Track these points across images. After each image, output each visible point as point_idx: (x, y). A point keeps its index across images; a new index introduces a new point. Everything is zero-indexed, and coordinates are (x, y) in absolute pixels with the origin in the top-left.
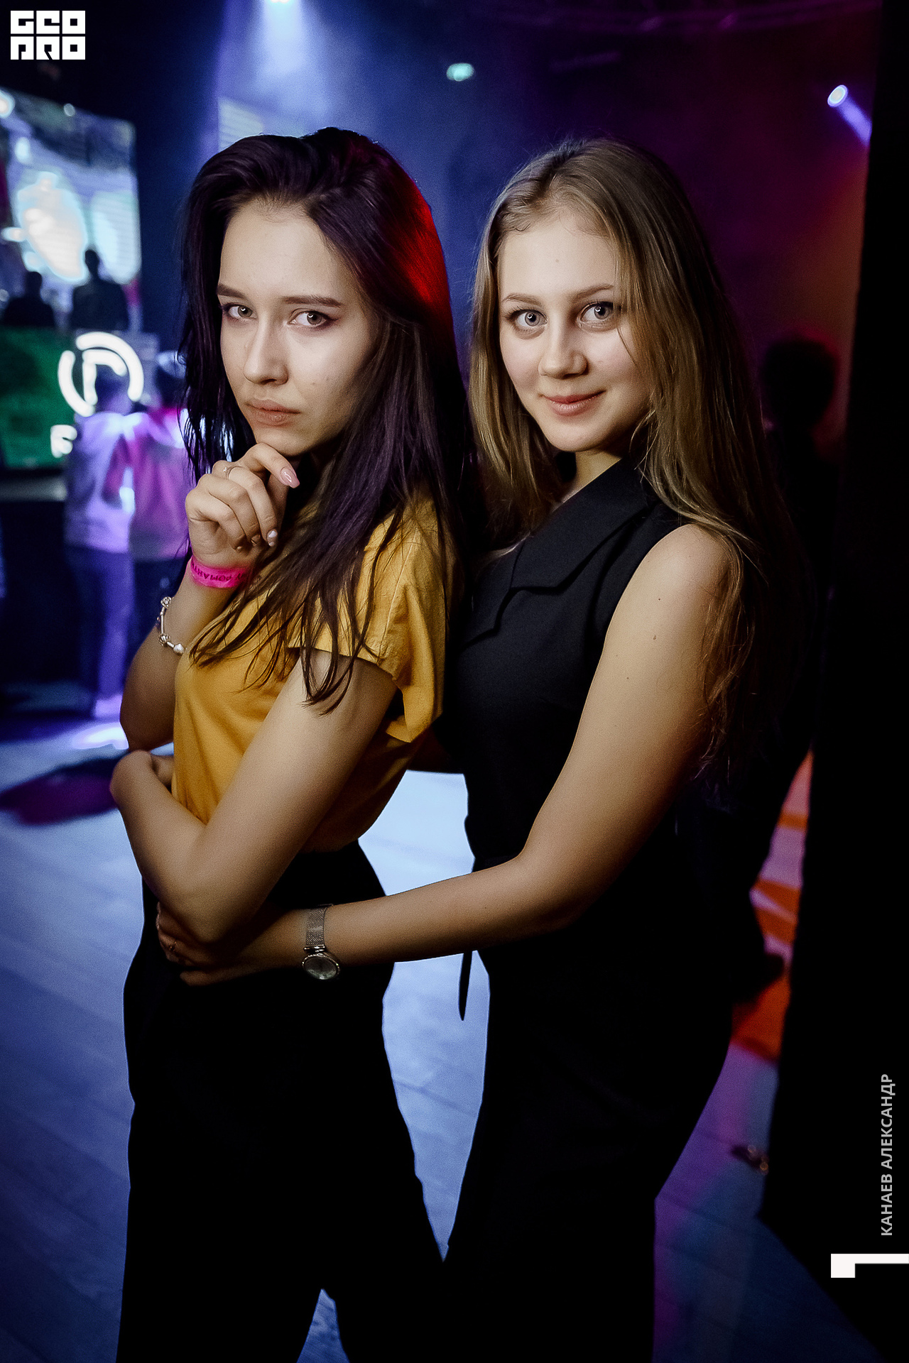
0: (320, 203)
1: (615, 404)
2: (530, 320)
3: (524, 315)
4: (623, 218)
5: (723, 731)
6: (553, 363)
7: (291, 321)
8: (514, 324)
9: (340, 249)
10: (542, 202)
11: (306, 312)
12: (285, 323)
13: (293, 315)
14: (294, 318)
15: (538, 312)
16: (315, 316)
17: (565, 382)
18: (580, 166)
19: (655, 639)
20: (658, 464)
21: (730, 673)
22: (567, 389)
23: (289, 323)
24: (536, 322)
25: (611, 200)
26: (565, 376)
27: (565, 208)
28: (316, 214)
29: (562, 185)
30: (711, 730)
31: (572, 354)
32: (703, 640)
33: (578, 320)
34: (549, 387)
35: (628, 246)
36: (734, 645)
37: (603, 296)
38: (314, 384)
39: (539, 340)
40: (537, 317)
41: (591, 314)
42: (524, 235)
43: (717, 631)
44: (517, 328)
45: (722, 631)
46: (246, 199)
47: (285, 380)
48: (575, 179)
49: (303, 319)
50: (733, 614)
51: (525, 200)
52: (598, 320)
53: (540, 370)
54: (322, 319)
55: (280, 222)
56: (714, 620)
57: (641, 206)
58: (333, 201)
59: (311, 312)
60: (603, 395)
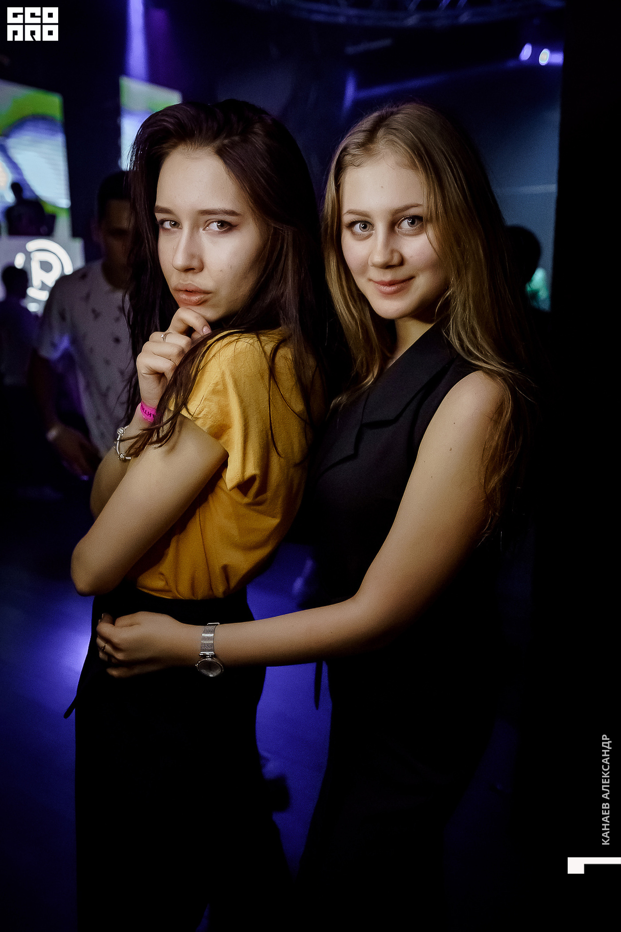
0: (224, 145)
1: (422, 285)
2: (363, 227)
3: (359, 224)
4: (428, 157)
5: (497, 514)
6: (379, 258)
7: (205, 228)
8: (352, 231)
9: (237, 177)
10: (372, 146)
11: (215, 222)
12: (201, 230)
13: (207, 224)
14: (208, 226)
15: (368, 222)
16: (222, 224)
17: (387, 271)
18: (398, 122)
19: (451, 450)
20: (456, 328)
21: (502, 473)
22: (388, 276)
23: (204, 230)
24: (367, 229)
25: (420, 145)
26: (387, 266)
27: (388, 150)
28: (221, 153)
29: (385, 135)
30: (489, 512)
31: (392, 252)
32: (484, 450)
33: (396, 228)
34: (376, 274)
35: (432, 177)
36: (506, 453)
37: (413, 211)
38: (221, 271)
39: (369, 241)
40: (368, 225)
41: (405, 224)
42: (359, 170)
43: (494, 444)
44: (353, 233)
45: (497, 444)
46: (174, 146)
47: (201, 269)
48: (394, 131)
49: (214, 226)
50: (506, 432)
51: (360, 145)
52: (409, 227)
53: (370, 263)
54: (227, 227)
55: (196, 158)
56: (492, 436)
57: (440, 149)
58: (233, 145)
59: (219, 222)
60: (413, 280)
